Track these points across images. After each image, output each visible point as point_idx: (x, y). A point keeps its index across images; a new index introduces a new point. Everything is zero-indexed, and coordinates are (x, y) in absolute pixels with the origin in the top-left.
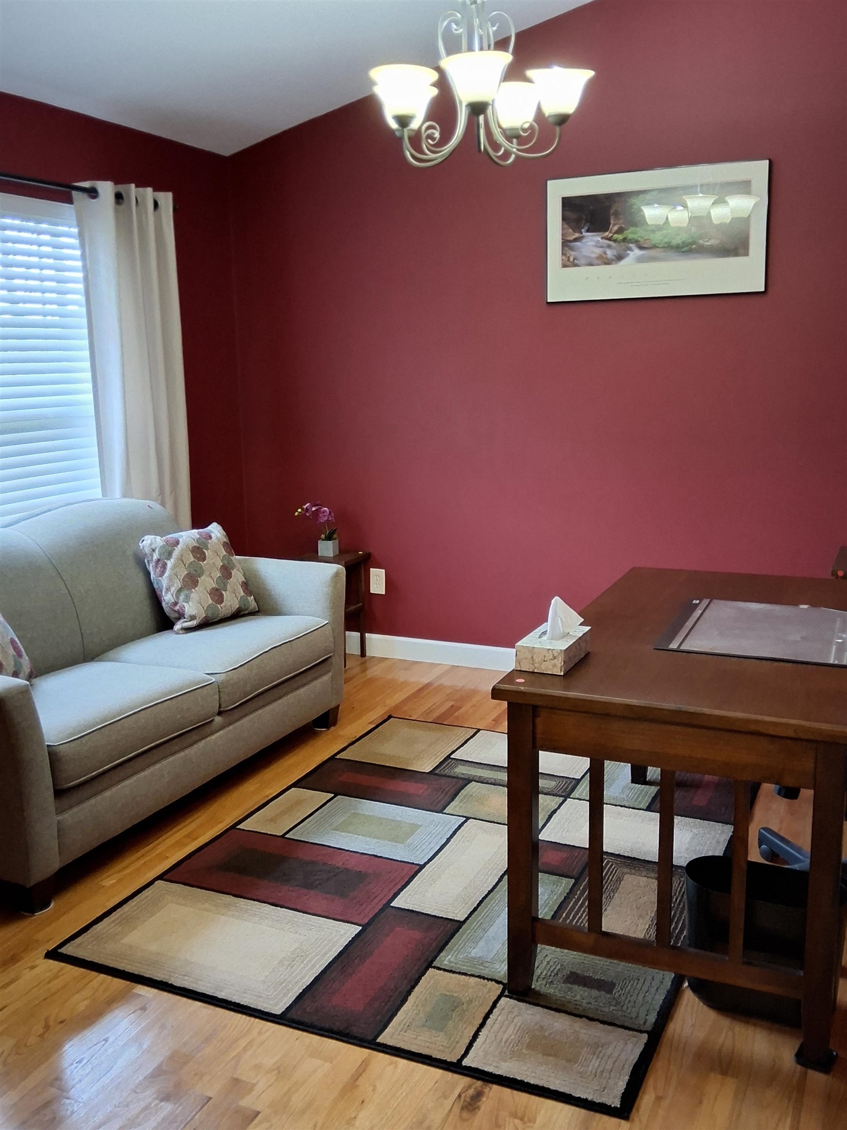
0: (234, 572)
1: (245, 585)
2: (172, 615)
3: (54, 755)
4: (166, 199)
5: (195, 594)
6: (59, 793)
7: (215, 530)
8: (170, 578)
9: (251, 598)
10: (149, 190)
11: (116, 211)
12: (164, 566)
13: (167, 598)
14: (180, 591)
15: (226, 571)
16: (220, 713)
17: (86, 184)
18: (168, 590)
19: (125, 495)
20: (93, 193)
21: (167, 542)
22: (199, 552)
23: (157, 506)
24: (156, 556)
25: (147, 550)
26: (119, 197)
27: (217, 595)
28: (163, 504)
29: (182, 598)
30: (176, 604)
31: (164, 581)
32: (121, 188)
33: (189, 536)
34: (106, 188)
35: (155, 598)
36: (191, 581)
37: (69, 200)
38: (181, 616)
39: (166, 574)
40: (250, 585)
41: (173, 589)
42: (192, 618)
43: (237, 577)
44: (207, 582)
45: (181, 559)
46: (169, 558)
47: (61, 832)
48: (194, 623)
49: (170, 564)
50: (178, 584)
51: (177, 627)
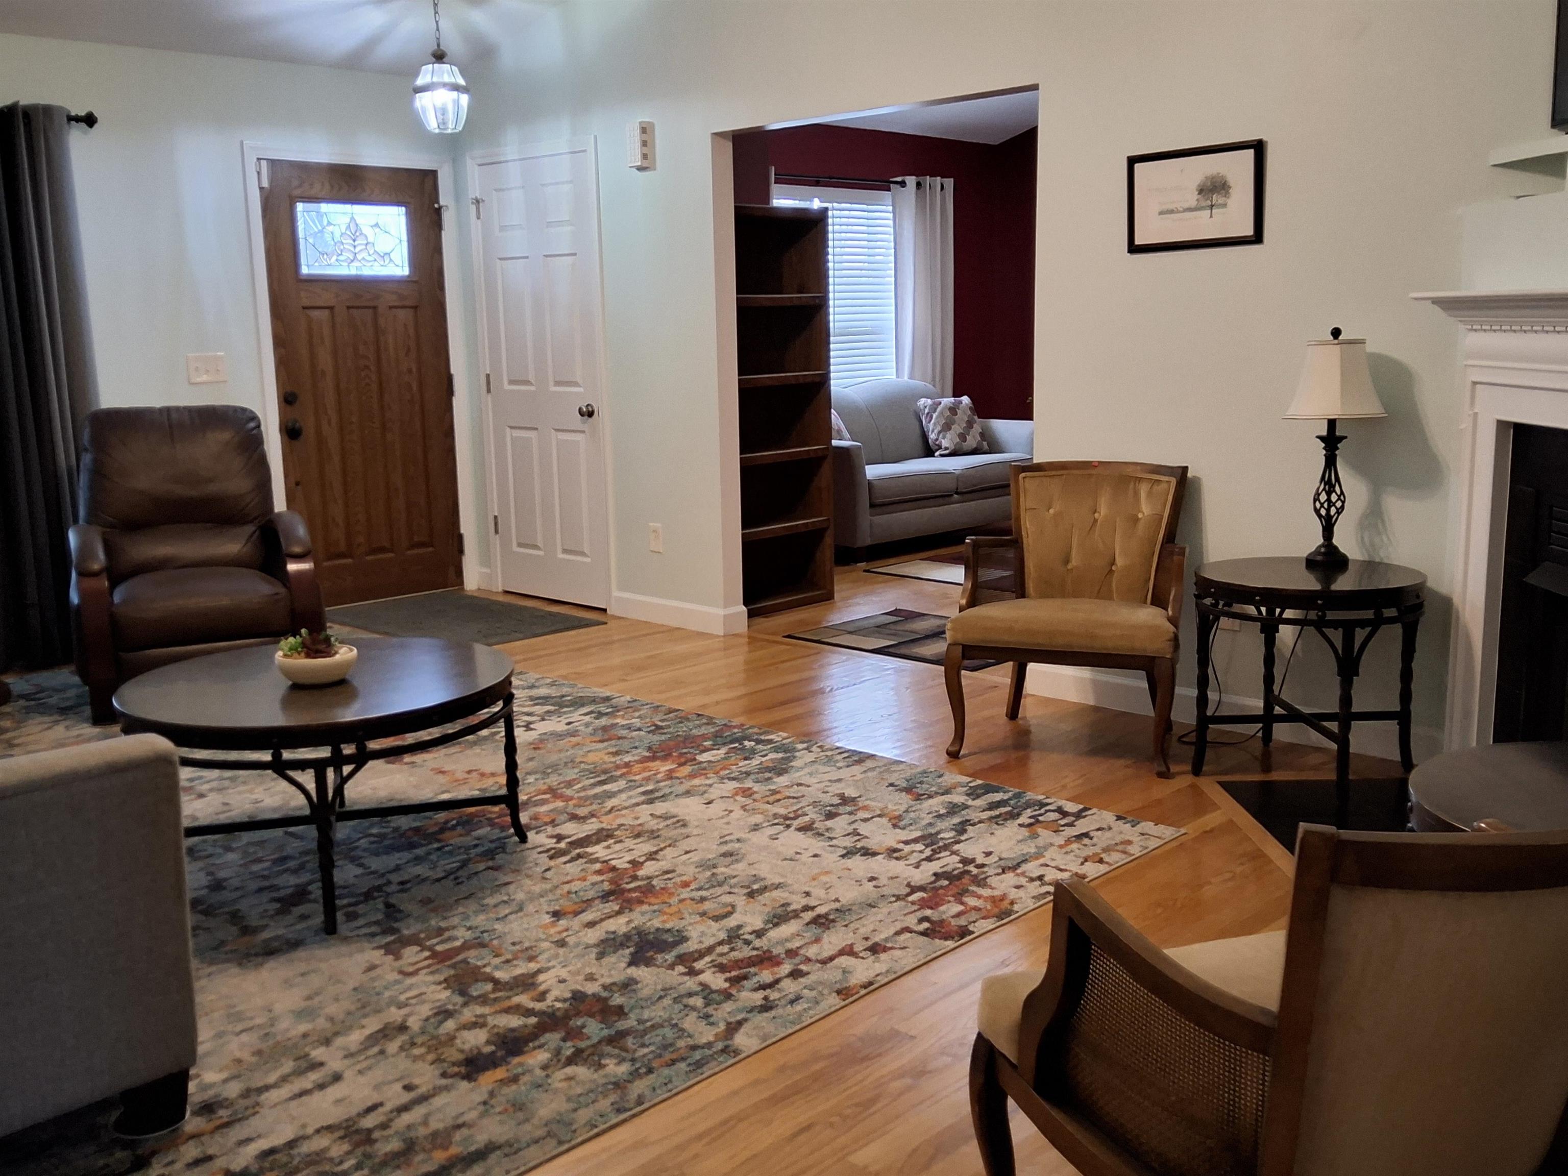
0: (975, 426)
1: (982, 435)
2: (934, 448)
3: (870, 483)
4: (949, 183)
5: (948, 435)
6: (872, 506)
7: (965, 400)
8: (935, 424)
9: (985, 443)
10: (939, 178)
11: (917, 194)
12: (931, 417)
13: (932, 436)
14: (939, 433)
15: (970, 424)
16: (957, 493)
17: (899, 179)
18: (933, 431)
19: (911, 377)
20: (903, 184)
21: (934, 403)
22: (953, 410)
23: (931, 386)
24: (927, 411)
25: (922, 407)
26: (919, 185)
27: (963, 437)
28: (934, 386)
29: (941, 436)
30: (937, 440)
31: (931, 426)
32: (921, 179)
33: (948, 401)
34: (911, 180)
35: (924, 436)
36: (947, 427)
37: (889, 190)
38: (940, 447)
39: (933, 421)
40: (985, 435)
41: (936, 431)
42: (946, 449)
43: (977, 428)
44: (957, 429)
45: (942, 413)
46: (935, 412)
47: (871, 526)
48: (947, 452)
49: (934, 416)
50: (939, 428)
51: (937, 454)
